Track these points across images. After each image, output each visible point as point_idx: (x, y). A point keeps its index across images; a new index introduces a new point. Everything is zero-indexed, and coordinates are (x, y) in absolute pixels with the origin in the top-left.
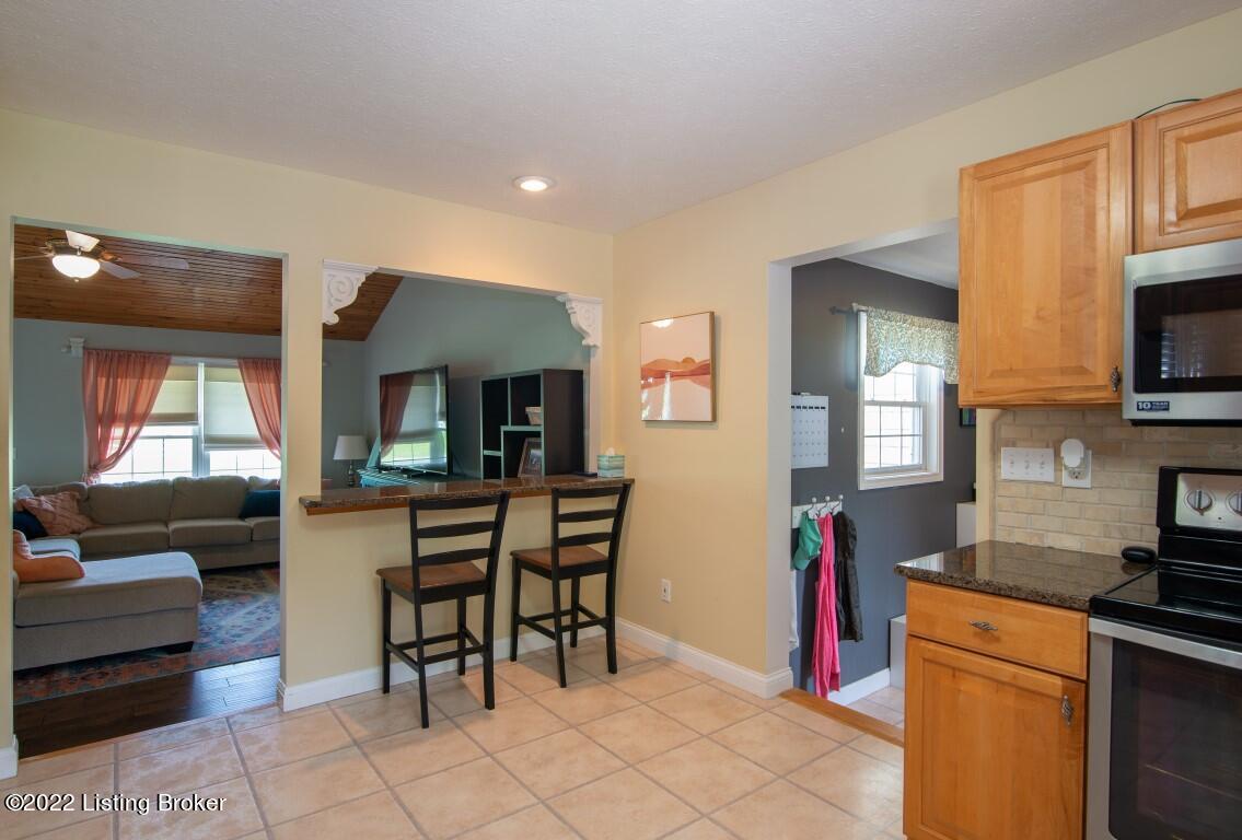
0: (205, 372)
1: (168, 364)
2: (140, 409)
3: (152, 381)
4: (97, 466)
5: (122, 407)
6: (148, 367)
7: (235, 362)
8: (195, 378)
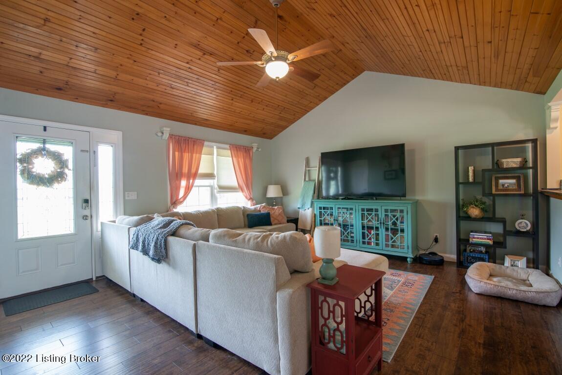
0: (217, 151)
1: (203, 145)
2: (193, 171)
3: (197, 155)
4: (175, 203)
5: (185, 170)
6: (195, 147)
7: (227, 146)
8: (212, 154)
